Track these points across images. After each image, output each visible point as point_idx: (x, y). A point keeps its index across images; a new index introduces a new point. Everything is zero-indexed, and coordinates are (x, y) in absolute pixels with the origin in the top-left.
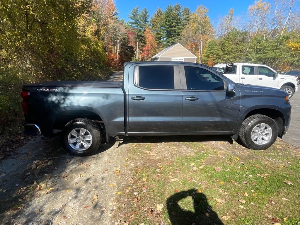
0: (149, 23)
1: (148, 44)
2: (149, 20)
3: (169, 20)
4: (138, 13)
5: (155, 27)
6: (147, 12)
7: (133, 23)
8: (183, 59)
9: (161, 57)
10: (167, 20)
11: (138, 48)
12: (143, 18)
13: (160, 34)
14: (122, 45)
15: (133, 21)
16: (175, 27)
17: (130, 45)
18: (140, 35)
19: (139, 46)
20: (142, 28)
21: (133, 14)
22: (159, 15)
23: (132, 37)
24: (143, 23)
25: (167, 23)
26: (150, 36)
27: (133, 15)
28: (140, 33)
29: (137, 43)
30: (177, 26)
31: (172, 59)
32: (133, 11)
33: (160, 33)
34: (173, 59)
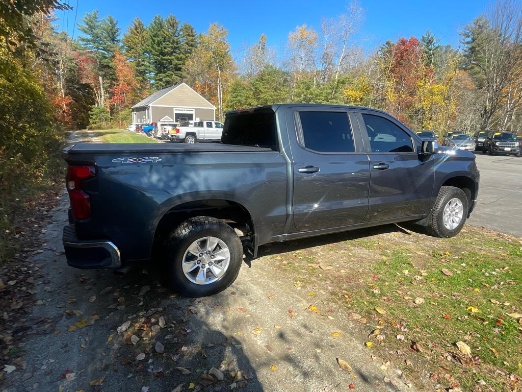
0: (121, 44)
1: (122, 82)
2: (120, 37)
3: (158, 41)
4: (97, 24)
5: (133, 53)
6: (115, 22)
7: (88, 41)
8: (194, 110)
9: (153, 105)
10: (154, 41)
11: (102, 89)
12: (108, 33)
13: (143, 65)
14: (68, 81)
15: (89, 37)
16: (171, 54)
17: (84, 81)
18: (105, 64)
19: (103, 84)
20: (108, 51)
21: (87, 24)
22: (139, 30)
23: (88, 67)
24: (109, 43)
25: (155, 46)
26: (125, 67)
27: (87, 26)
28: (106, 61)
29: (100, 78)
30: (174, 54)
31: (174, 109)
32: (86, 18)
33: (142, 63)
34: (176, 110)
